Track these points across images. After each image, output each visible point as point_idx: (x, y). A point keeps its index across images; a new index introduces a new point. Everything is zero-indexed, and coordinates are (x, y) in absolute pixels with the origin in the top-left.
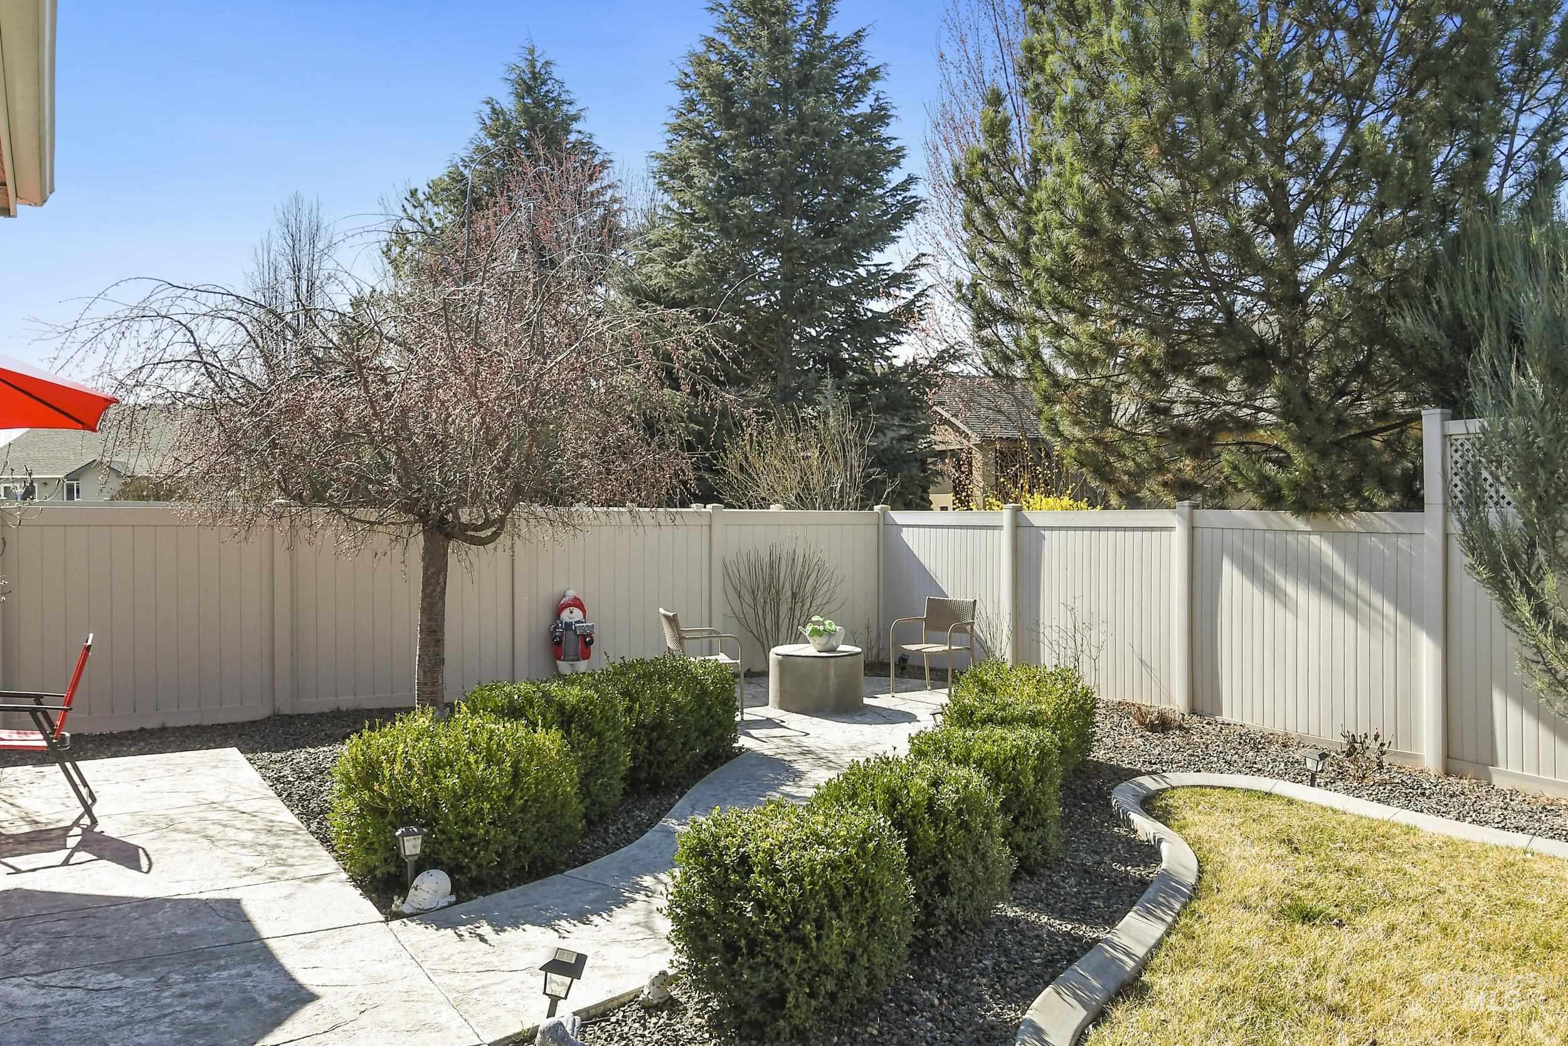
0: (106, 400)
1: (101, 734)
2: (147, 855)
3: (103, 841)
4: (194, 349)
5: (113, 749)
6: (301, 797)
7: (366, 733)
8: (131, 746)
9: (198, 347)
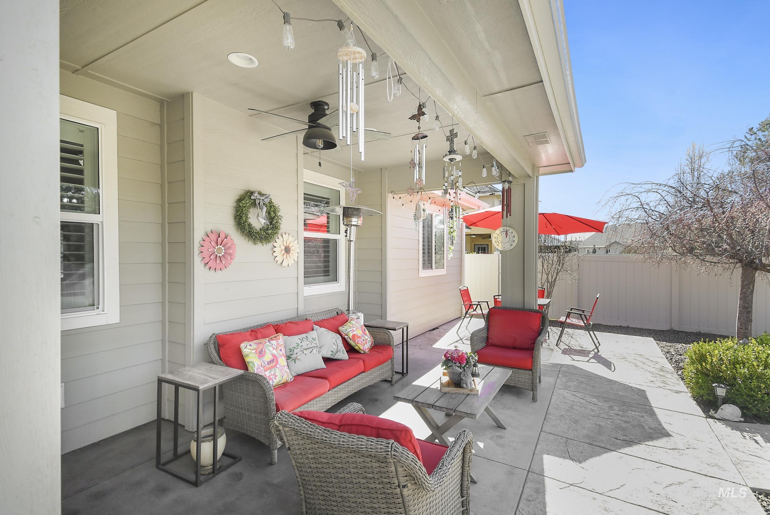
0: (604, 223)
1: (607, 325)
2: (614, 366)
3: (601, 358)
4: (640, 203)
5: (609, 330)
6: (676, 361)
7: (701, 343)
8: (616, 330)
9: (641, 203)
